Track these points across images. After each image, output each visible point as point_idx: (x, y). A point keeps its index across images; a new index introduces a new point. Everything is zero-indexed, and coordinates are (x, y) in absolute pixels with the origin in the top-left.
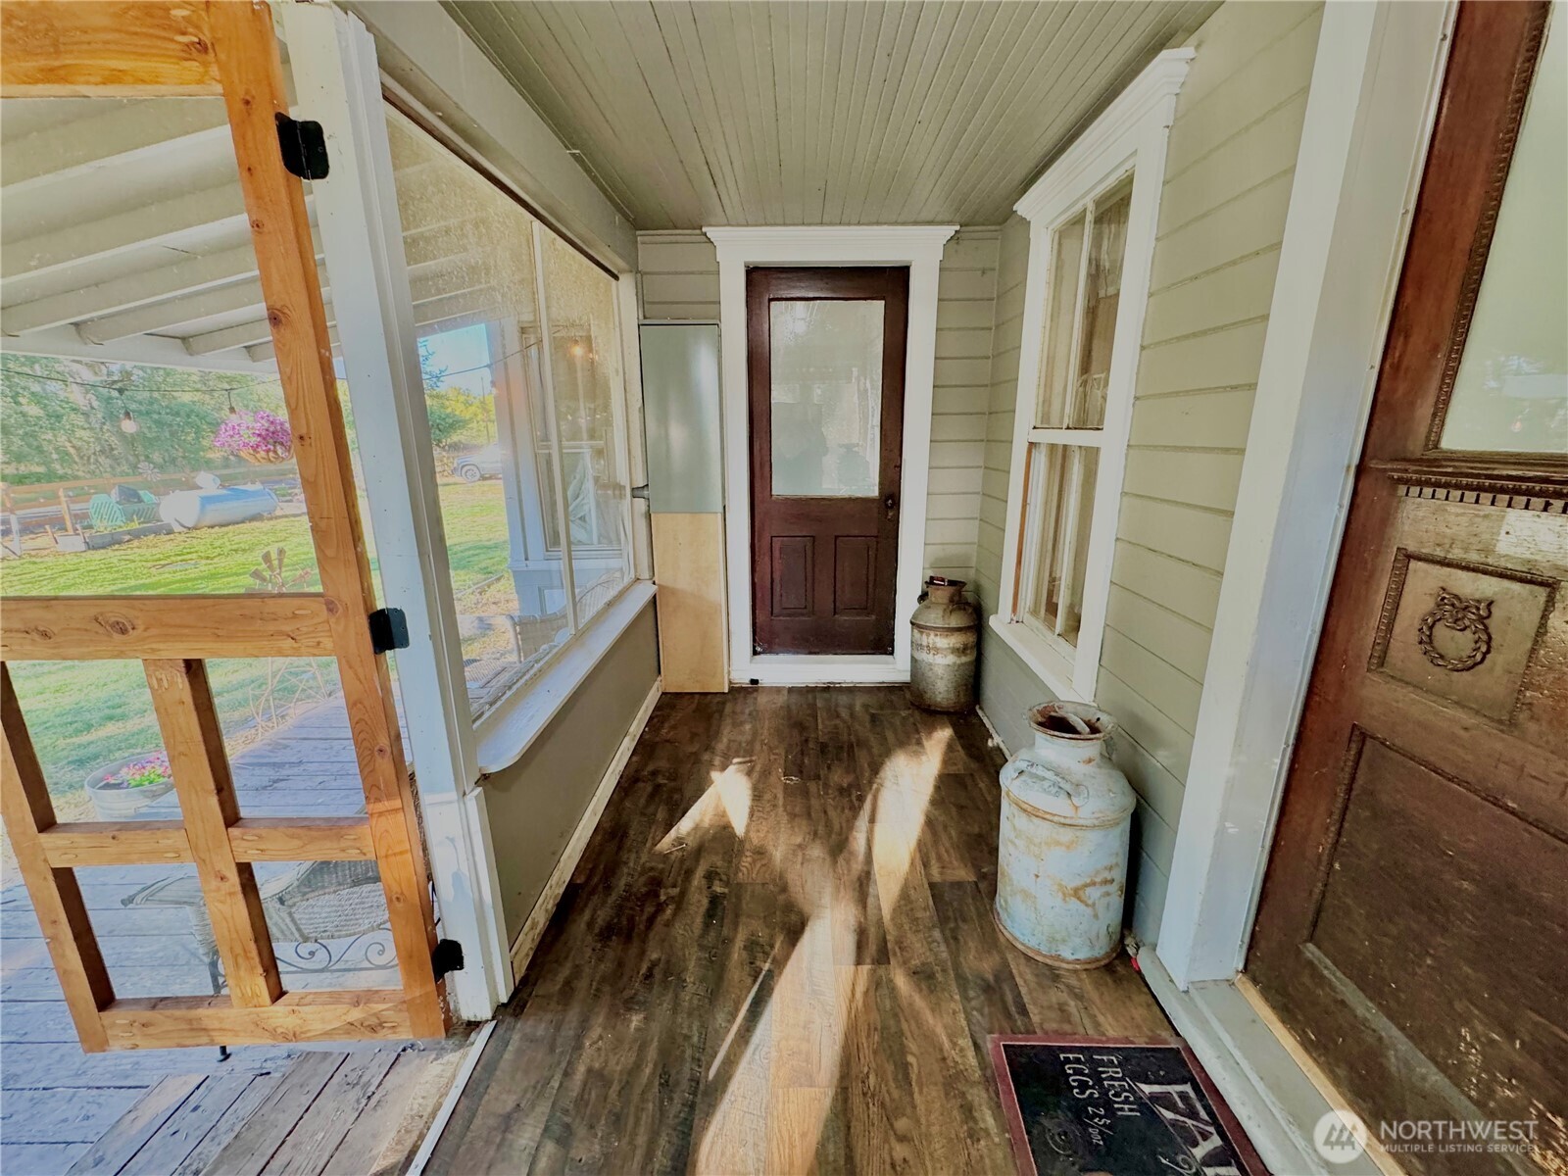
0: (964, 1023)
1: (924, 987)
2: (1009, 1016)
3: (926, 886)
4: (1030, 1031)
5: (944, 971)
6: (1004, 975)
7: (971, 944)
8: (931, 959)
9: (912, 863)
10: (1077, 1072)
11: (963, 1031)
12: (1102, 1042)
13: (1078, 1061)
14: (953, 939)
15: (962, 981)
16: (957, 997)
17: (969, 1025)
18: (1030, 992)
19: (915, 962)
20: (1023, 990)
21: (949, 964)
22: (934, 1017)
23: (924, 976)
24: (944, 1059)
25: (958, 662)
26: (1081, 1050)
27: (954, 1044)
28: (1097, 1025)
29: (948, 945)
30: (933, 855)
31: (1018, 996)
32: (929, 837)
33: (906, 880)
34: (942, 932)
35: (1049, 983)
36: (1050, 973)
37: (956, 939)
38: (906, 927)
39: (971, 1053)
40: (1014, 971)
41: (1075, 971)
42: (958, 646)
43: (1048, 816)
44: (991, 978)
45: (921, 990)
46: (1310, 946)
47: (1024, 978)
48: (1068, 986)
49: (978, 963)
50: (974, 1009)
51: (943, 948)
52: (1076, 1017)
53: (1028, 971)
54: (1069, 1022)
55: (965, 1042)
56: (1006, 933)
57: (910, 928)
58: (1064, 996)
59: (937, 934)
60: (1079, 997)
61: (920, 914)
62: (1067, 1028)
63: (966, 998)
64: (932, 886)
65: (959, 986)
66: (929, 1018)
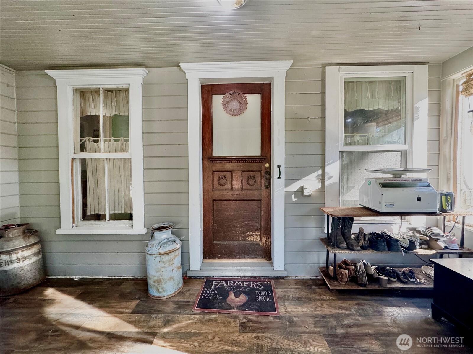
0: (187, 315)
1: (171, 323)
2: (189, 305)
3: (131, 315)
4: (195, 302)
5: (168, 317)
6: (176, 303)
7: (162, 308)
8: (162, 320)
9: (117, 317)
10: (207, 296)
11: (189, 316)
12: (201, 290)
13: (204, 295)
14: (158, 312)
15: (173, 313)
16: (178, 315)
17: (188, 315)
18: (184, 299)
19: (161, 324)
20: (183, 300)
21: (166, 315)
22: (183, 323)
23: (167, 323)
24: (195, 323)
25: (38, 259)
26: (202, 294)
27: (192, 319)
28: (197, 290)
29: (159, 314)
30: (118, 310)
31: (184, 302)
32: (107, 309)
33: (124, 320)
34: (154, 314)
35: (183, 294)
36: (181, 293)
37: (158, 311)
38: (145, 324)
39: (196, 316)
40: (177, 300)
41: (183, 289)
42: (36, 251)
43: (174, 250)
44: (175, 306)
45: (171, 324)
46: (214, 241)
47: (179, 299)
48: (186, 291)
49: (170, 308)
50: (183, 312)
51: (160, 315)
52: (194, 293)
53: (178, 297)
54: (195, 294)
55: (192, 317)
56: (164, 298)
57: (147, 323)
58: (188, 293)
59: (154, 316)
60: (189, 290)
61: (143, 319)
62: (196, 295)
63: (180, 313)
64: (132, 313)
65: (175, 314)
66: (183, 324)
